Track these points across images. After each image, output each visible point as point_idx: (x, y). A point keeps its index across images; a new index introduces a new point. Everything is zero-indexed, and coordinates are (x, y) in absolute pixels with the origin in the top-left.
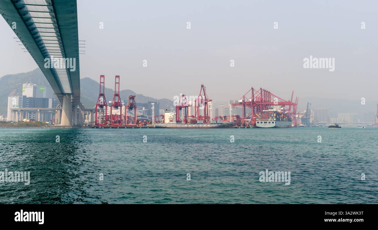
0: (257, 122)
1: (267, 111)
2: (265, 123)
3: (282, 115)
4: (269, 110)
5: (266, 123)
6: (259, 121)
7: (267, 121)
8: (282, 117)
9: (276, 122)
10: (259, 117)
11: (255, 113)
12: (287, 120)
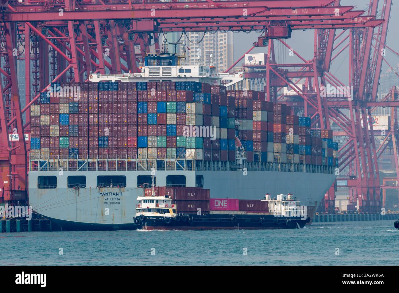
0: (33, 176)
1: (126, 78)
2: (103, 181)
3: (258, 115)
4: (146, 73)
5: (120, 181)
6: (52, 167)
7: (121, 166)
8: (257, 136)
9: (199, 179)
10: (55, 131)
12: (296, 158)
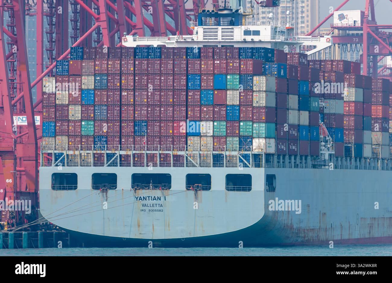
0: (46, 174)
1: (172, 42)
2: (140, 181)
3: (351, 94)
4: (199, 35)
5: (163, 181)
8: (349, 122)
9: (270, 180)
10: (75, 112)
11: (33, 68)
